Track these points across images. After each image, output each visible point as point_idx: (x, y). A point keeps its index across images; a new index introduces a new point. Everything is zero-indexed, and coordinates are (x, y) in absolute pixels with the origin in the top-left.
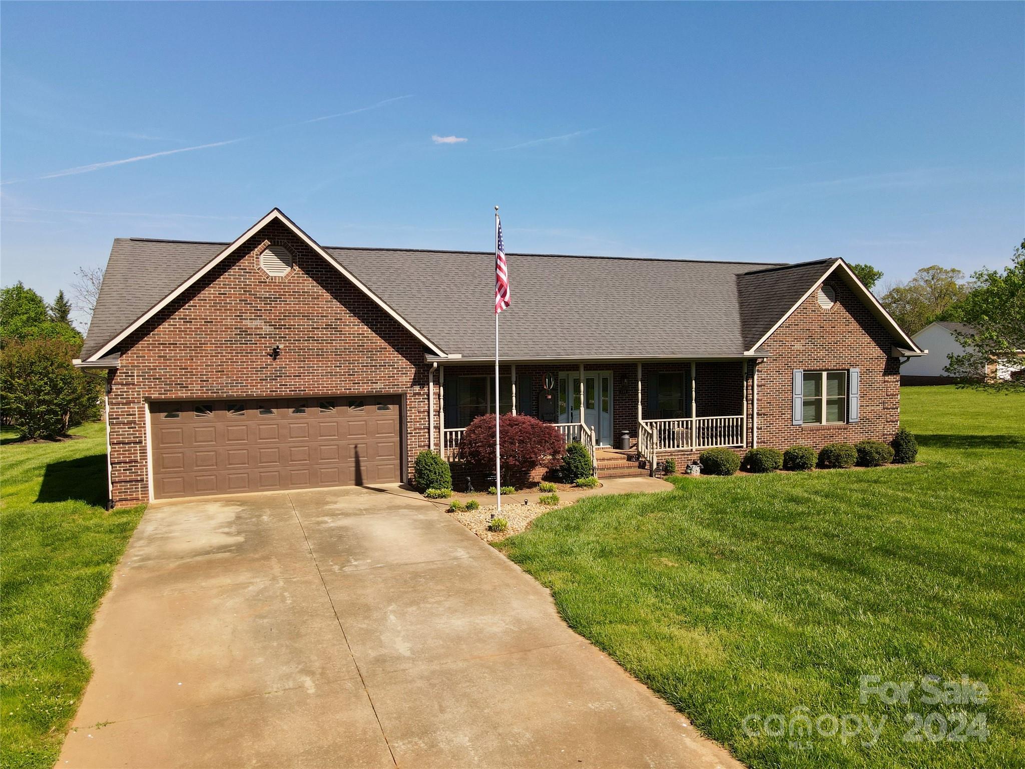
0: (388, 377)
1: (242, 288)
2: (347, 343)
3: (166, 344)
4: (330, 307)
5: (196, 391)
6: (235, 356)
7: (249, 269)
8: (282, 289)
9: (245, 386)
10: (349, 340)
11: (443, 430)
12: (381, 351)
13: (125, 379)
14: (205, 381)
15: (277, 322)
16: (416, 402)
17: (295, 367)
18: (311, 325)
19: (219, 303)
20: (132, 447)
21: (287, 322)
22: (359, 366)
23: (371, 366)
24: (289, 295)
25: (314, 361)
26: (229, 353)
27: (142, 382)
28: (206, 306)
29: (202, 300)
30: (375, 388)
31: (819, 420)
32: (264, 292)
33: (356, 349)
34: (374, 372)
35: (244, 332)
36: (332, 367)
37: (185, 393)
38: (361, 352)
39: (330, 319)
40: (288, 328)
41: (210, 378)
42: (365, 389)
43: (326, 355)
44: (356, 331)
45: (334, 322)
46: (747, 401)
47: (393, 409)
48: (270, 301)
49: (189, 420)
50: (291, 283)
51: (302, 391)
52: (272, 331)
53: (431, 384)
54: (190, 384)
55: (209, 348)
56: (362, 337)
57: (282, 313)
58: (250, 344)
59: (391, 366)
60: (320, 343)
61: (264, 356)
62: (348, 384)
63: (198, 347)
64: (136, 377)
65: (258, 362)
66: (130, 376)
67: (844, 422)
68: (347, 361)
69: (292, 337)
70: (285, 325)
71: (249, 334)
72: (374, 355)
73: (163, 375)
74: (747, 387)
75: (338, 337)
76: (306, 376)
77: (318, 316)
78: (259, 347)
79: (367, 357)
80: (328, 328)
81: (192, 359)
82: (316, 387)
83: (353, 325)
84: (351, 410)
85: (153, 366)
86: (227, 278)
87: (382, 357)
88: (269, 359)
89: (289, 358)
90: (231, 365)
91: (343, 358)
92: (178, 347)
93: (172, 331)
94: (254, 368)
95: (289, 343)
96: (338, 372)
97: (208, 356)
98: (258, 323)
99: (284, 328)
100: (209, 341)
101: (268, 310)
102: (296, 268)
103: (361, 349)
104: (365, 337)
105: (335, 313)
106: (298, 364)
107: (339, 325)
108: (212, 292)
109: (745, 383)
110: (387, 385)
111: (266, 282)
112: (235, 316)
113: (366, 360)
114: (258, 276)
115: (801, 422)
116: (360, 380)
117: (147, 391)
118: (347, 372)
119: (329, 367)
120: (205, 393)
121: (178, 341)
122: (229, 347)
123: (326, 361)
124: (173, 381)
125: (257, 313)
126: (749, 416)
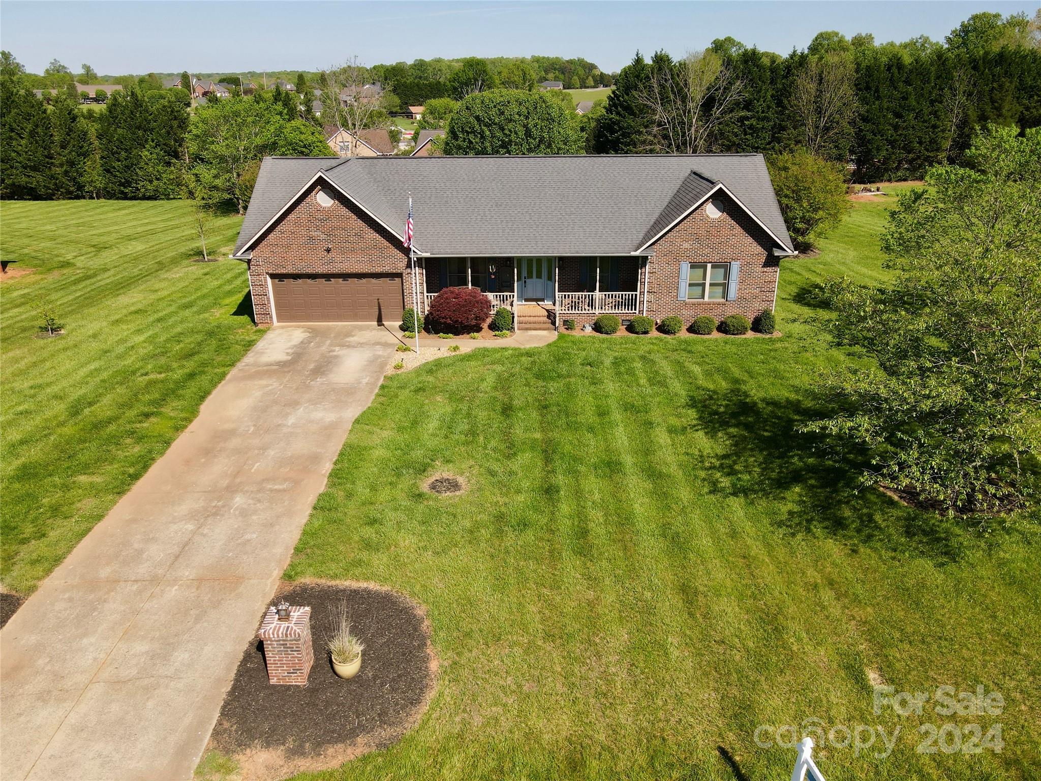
0: (392, 263)
1: (308, 214)
2: (367, 244)
4: (356, 224)
6: (308, 251)
7: (311, 203)
8: (329, 213)
9: (314, 267)
12: (387, 249)
13: (256, 263)
14: (294, 264)
15: (328, 233)
16: (408, 277)
17: (340, 257)
18: (347, 234)
19: (297, 223)
20: (263, 297)
21: (334, 233)
22: (375, 257)
23: (381, 257)
24: (333, 217)
25: (350, 254)
26: (305, 250)
27: (264, 264)
28: (291, 224)
29: (288, 221)
30: (384, 269)
31: (703, 297)
32: (320, 215)
33: (373, 247)
34: (384, 260)
35: (311, 238)
36: (360, 257)
37: (285, 270)
40: (334, 236)
42: (379, 270)
43: (356, 251)
44: (372, 237)
45: (359, 232)
46: (640, 283)
47: (398, 280)
48: (323, 221)
49: (290, 283)
50: (334, 210)
51: (344, 270)
52: (326, 238)
53: (417, 268)
54: (287, 266)
55: (294, 247)
57: (331, 228)
58: (315, 244)
59: (393, 257)
60: (352, 244)
61: (323, 251)
62: (369, 266)
63: (288, 246)
64: (260, 262)
65: (320, 254)
67: (724, 299)
68: (368, 254)
69: (337, 241)
71: (314, 239)
72: (383, 250)
73: (273, 261)
75: (362, 241)
76: (346, 262)
77: (350, 229)
78: (320, 246)
79: (379, 252)
80: (356, 236)
81: (287, 253)
82: (351, 268)
83: (370, 234)
84: (373, 281)
85: (268, 256)
86: (300, 208)
87: (388, 252)
88: (326, 253)
89: (336, 253)
90: (306, 256)
91: (365, 252)
92: (279, 246)
94: (318, 258)
95: (335, 244)
96: (363, 261)
97: (294, 251)
98: (319, 233)
100: (294, 243)
101: (323, 226)
102: (336, 202)
103: (376, 247)
104: (378, 239)
105: (360, 227)
107: (362, 234)
108: (293, 217)
109: (640, 271)
110: (391, 268)
111: (320, 210)
112: (306, 229)
114: (316, 206)
115: (686, 298)
116: (376, 265)
117: (267, 269)
118: (368, 260)
120: (294, 270)
122: (304, 246)
123: (356, 254)
124: (279, 264)
125: (317, 228)
126: (642, 293)
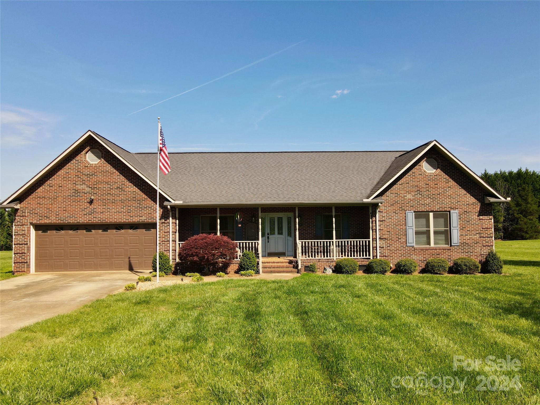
0: (148, 214)
1: (77, 170)
2: (127, 196)
3: (41, 197)
4: (119, 178)
5: (53, 220)
6: (72, 203)
7: (80, 161)
8: (96, 170)
9: (76, 218)
10: (128, 195)
11: (178, 242)
12: (145, 200)
13: (22, 214)
14: (57, 215)
15: (93, 186)
16: (163, 227)
17: (101, 208)
18: (109, 187)
19: (65, 177)
20: (23, 246)
21: (98, 186)
22: (133, 208)
23: (139, 208)
24: (99, 173)
25: (110, 205)
26: (69, 201)
27: (29, 215)
28: (59, 179)
29: (58, 176)
30: (141, 220)
31: (429, 243)
32: (87, 171)
33: (132, 199)
34: (141, 211)
35: (77, 191)
36: (119, 208)
37: (48, 221)
38: (134, 200)
39: (119, 184)
40: (98, 189)
41: (60, 213)
42: (136, 220)
43: (117, 202)
44: (132, 190)
45: (121, 186)
46: (372, 230)
47: (153, 231)
48: (90, 176)
49: (52, 235)
50: (100, 167)
51: (104, 220)
52: (90, 191)
54: (51, 216)
55: (60, 199)
56: (135, 193)
57: (95, 182)
58: (79, 197)
59: (150, 208)
60: (113, 196)
61: (86, 203)
62: (127, 217)
63: (55, 198)
64: (26, 213)
65: (83, 206)
66: (24, 212)
67: (449, 245)
68: (127, 205)
69: (100, 194)
70: (97, 188)
71: (79, 192)
72: (141, 202)
73: (39, 212)
74: (372, 221)
75: (123, 193)
76: (106, 213)
77: (113, 183)
78: (84, 198)
79: (137, 203)
80: (118, 189)
81: (52, 204)
82: (111, 219)
83: (131, 187)
85: (35, 208)
86: (70, 165)
87: (145, 203)
88: (88, 204)
89: (98, 204)
90: (70, 207)
91: (125, 204)
92: (46, 199)
93: (44, 191)
94: (81, 209)
95: (98, 197)
96: (122, 211)
97: (59, 203)
98: (84, 187)
99: (96, 189)
100: (60, 195)
101: (88, 180)
102: (103, 159)
103: (134, 199)
104: (137, 193)
105: (122, 181)
106: (102, 207)
107: (123, 187)
108: (63, 172)
109: (371, 220)
110: (148, 218)
111: (88, 167)
112: (73, 183)
113: (136, 205)
114: (85, 164)
115: (414, 244)
116: (134, 215)
117: (31, 220)
118: (127, 211)
119: (118, 208)
120: (57, 221)
121: (46, 196)
122: (69, 198)
123: (116, 205)
124: (43, 215)
125: (83, 182)
126: (375, 239)
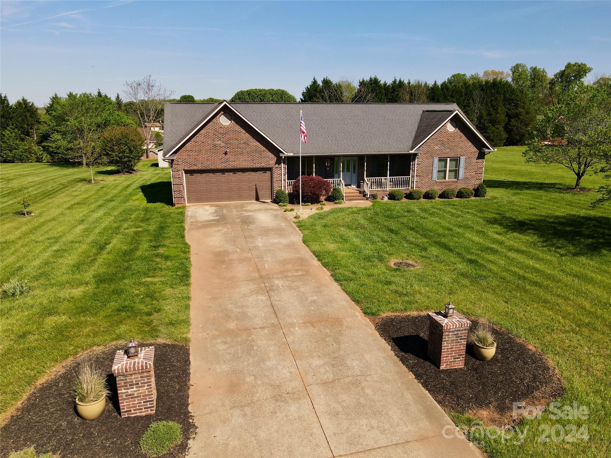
0: (266, 161)
1: (214, 130)
3: (189, 150)
4: (245, 136)
5: (199, 167)
6: (212, 154)
7: (216, 123)
8: (228, 129)
9: (216, 165)
10: (252, 148)
11: (287, 181)
12: (264, 152)
13: (177, 163)
14: (202, 163)
15: (226, 142)
16: (276, 171)
17: (233, 158)
18: (238, 143)
19: (206, 135)
20: (180, 186)
21: (230, 142)
22: (256, 157)
23: (260, 157)
24: (230, 132)
25: (239, 156)
26: (210, 153)
27: (182, 164)
28: (202, 137)
29: (201, 134)
30: (261, 166)
31: (445, 178)
32: (222, 131)
33: (255, 151)
34: (261, 159)
35: (215, 146)
37: (196, 167)
39: (245, 140)
40: (230, 144)
41: (204, 162)
42: (258, 166)
43: (244, 153)
46: (412, 170)
47: (268, 173)
48: (224, 134)
49: (197, 177)
50: (231, 127)
51: (235, 166)
52: (225, 145)
53: (282, 164)
54: (197, 164)
55: (203, 151)
57: (228, 138)
58: (217, 150)
59: (267, 157)
60: (241, 149)
61: (222, 154)
62: (252, 164)
63: (200, 151)
64: (180, 162)
65: (220, 156)
67: (457, 179)
69: (232, 147)
71: (217, 146)
72: (260, 153)
73: (189, 161)
74: (412, 165)
75: (248, 147)
76: (237, 161)
77: (241, 139)
78: (220, 151)
79: (258, 154)
80: (244, 144)
81: (198, 156)
82: (240, 165)
84: (253, 173)
85: (185, 158)
86: (209, 126)
87: (264, 154)
88: (224, 155)
89: (231, 155)
90: (211, 158)
91: (250, 154)
92: (193, 151)
93: (191, 146)
94: (219, 158)
95: (231, 149)
96: (248, 160)
97: (203, 154)
98: (220, 142)
100: (203, 149)
101: (223, 137)
102: (233, 122)
103: (257, 151)
104: (258, 147)
105: (247, 138)
107: (248, 142)
108: (204, 131)
109: (412, 163)
110: (266, 164)
111: (222, 127)
112: (212, 140)
114: (219, 125)
115: (436, 179)
116: (256, 163)
117: (184, 167)
118: (251, 160)
119: (245, 158)
120: (202, 167)
122: (210, 151)
123: (244, 156)
124: (192, 163)
125: (219, 139)
126: (413, 177)
